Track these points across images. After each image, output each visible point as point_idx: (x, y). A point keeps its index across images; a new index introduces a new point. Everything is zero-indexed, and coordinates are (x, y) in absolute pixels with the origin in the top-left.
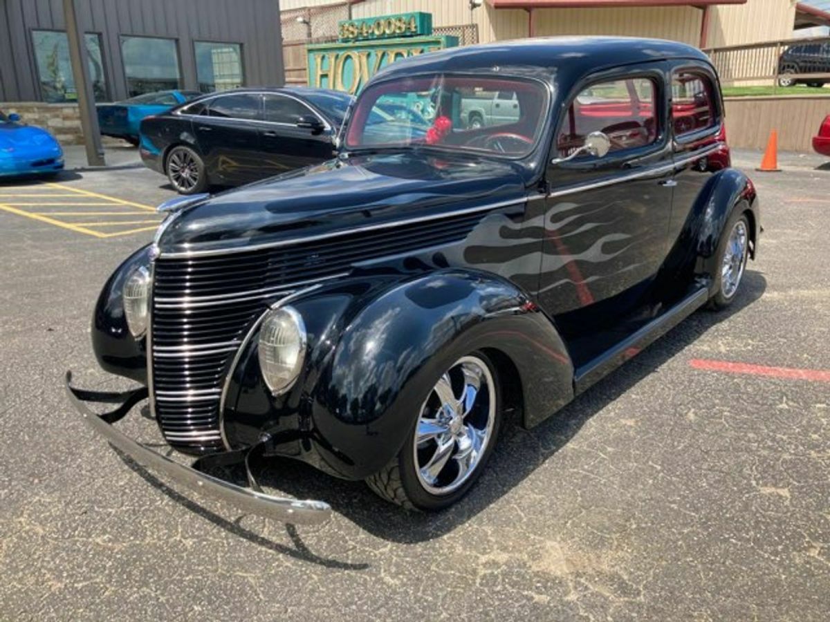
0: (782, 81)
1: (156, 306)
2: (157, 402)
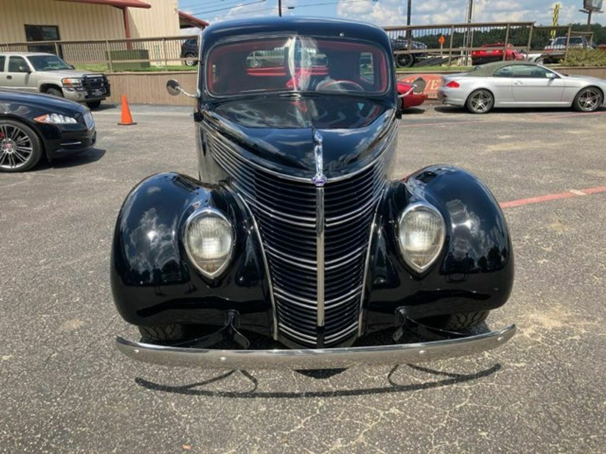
0: (187, 62)
1: (327, 225)
2: (326, 311)
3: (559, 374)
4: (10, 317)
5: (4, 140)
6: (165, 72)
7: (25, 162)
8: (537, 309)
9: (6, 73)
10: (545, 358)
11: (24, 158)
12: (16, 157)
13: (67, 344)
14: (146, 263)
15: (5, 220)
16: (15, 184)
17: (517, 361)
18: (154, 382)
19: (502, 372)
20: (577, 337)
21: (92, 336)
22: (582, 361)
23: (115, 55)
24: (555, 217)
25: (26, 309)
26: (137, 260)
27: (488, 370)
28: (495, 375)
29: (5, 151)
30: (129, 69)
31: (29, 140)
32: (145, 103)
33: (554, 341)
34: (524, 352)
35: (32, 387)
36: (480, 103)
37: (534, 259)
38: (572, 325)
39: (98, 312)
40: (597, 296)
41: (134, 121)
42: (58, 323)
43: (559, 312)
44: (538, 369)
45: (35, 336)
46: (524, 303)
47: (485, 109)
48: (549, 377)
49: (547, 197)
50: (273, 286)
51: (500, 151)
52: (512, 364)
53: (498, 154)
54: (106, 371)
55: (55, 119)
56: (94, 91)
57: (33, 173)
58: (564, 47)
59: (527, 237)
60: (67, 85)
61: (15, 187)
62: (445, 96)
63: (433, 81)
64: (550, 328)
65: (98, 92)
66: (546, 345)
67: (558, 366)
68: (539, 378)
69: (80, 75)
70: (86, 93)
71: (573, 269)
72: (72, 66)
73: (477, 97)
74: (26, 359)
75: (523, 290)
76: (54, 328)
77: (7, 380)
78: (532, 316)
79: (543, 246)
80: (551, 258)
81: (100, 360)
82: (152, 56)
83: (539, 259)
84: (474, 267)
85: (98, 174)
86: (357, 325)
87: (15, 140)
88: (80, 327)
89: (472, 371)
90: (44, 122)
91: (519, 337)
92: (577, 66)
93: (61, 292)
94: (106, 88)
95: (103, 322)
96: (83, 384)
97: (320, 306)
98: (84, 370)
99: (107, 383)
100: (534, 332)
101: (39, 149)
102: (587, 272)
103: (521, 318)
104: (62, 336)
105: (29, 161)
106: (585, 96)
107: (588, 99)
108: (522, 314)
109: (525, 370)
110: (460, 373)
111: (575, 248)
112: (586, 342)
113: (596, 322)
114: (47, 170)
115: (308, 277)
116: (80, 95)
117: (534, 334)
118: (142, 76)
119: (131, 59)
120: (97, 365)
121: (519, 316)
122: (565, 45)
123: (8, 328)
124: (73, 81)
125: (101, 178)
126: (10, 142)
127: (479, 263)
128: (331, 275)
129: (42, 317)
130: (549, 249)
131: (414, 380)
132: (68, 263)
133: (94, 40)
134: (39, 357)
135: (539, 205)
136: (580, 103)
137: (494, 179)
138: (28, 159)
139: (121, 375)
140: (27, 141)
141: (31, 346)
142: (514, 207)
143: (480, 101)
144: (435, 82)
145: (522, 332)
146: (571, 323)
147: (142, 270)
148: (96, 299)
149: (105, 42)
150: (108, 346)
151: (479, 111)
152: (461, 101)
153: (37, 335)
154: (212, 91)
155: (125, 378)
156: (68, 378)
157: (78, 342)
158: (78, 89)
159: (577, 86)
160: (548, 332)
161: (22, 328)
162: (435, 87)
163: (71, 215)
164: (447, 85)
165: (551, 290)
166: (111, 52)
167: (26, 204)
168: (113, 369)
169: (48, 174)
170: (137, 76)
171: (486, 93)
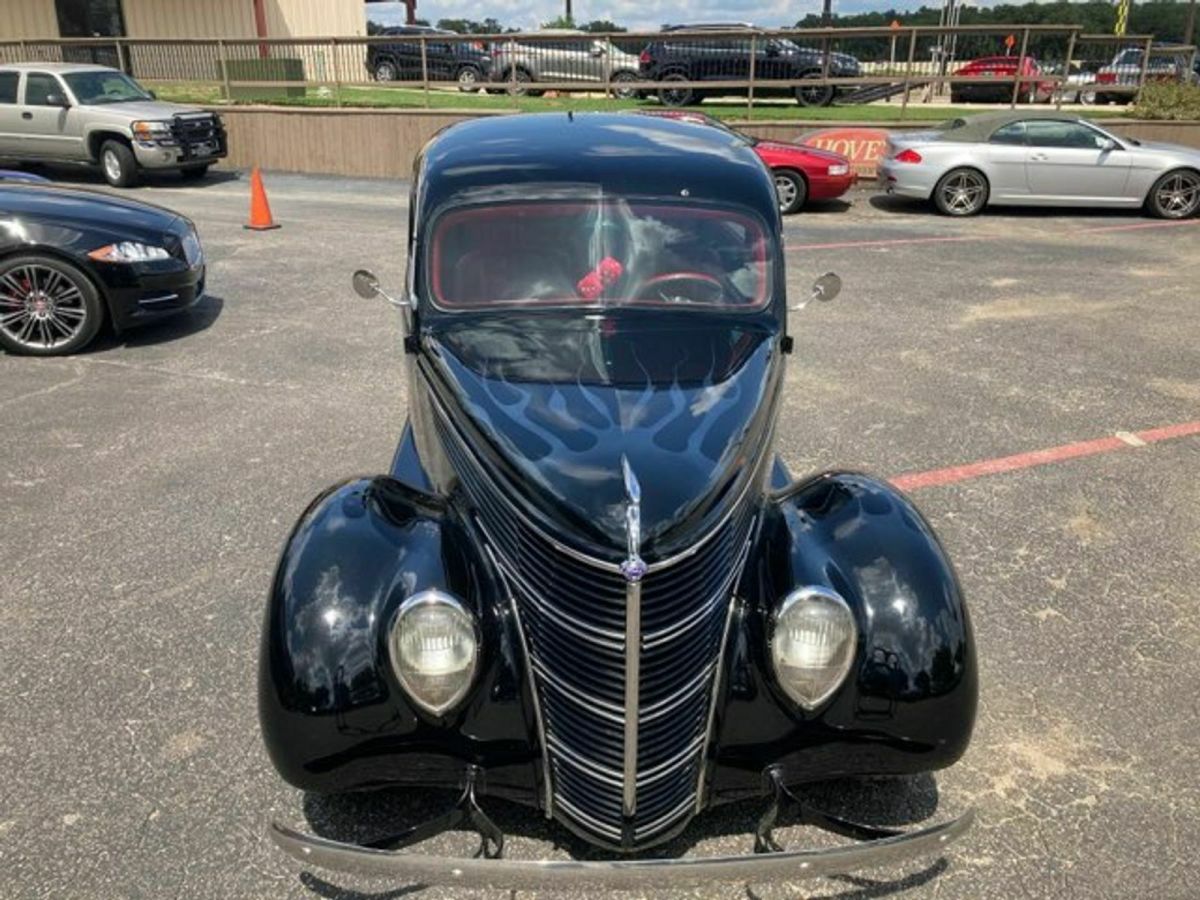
1: (645, 647)
2: (638, 789)
3: (1050, 884)
4: (71, 726)
5: (32, 294)
6: (335, 110)
7: (72, 337)
8: (1024, 729)
9: (21, 106)
10: (1028, 847)
11: (69, 329)
12: (55, 328)
13: (177, 792)
14: (321, 669)
15: (42, 481)
16: (55, 388)
17: (978, 853)
18: (333, 883)
19: (949, 877)
20: (1090, 801)
21: (219, 772)
22: (1092, 855)
23: (237, 70)
24: (1079, 501)
25: (97, 705)
26: (305, 661)
27: (925, 871)
28: (935, 883)
29: (33, 314)
30: (264, 99)
31: (79, 294)
32: (295, 169)
33: (1048, 808)
34: (992, 831)
35: (121, 888)
36: (961, 196)
37: (1030, 608)
38: (1084, 770)
39: (228, 716)
40: (1138, 702)
41: (276, 220)
42: (159, 741)
43: (1063, 738)
44: (1013, 873)
45: (118, 771)
46: (1002, 715)
47: (971, 207)
48: (1031, 892)
49: (1070, 448)
50: (546, 732)
51: (988, 321)
52: (967, 860)
53: (986, 327)
54: (248, 854)
55: (129, 252)
56: (196, 147)
57: (87, 359)
58: (1138, 70)
59: (1022, 552)
60: (142, 134)
61: (56, 395)
62: (892, 179)
63: (871, 143)
64: (1044, 777)
65: (203, 149)
66: (1033, 815)
67: (1049, 867)
68: (1012, 894)
69: (168, 115)
70: (179, 151)
71: (1100, 636)
72: (151, 93)
73: (956, 183)
74: (106, 825)
75: (1003, 684)
76: (150, 751)
77: (77, 871)
78: (1014, 747)
79: (1049, 574)
80: (1062, 607)
81: (237, 829)
82: (311, 75)
83: (1041, 608)
84: (907, 687)
85: (212, 366)
86: (694, 798)
87: (53, 294)
88: (196, 752)
89: (894, 874)
90: (109, 259)
91: (986, 796)
92: (1160, 118)
93: (159, 666)
94: (219, 139)
95: (239, 739)
96: (209, 883)
97: (628, 781)
98: (209, 852)
99: (252, 883)
100: (1014, 785)
101: (98, 311)
102: (1125, 644)
103: (993, 752)
104: (165, 772)
105: (80, 334)
106: (1171, 186)
107: (1176, 192)
108: (995, 743)
109: (990, 874)
110: (873, 878)
111: (1110, 582)
112: (1105, 812)
113: (1129, 766)
114: (112, 352)
115: (609, 732)
116: (167, 155)
117: (1015, 791)
118: (291, 117)
119: (268, 79)
120: (231, 842)
121: (990, 747)
122: (1141, 66)
123: (68, 751)
124: (154, 127)
125: (217, 375)
126: (42, 298)
127: (917, 683)
128: (649, 729)
129: (127, 724)
130: (1060, 584)
131: (791, 890)
132: (167, 593)
133: (193, 37)
134: (128, 820)
135: (1054, 468)
136: (1161, 200)
137: (972, 399)
138: (77, 331)
139: (275, 864)
140: (75, 296)
141: (113, 794)
142: (1005, 474)
143: (961, 191)
144: (874, 146)
145: (992, 786)
146: (1083, 766)
147: (314, 684)
148: (223, 683)
149: (215, 43)
150: (250, 796)
151: (959, 210)
152: (924, 191)
153: (123, 767)
154: (440, 299)
155: (282, 873)
156: (182, 869)
157: (196, 786)
158: (163, 143)
159: (1157, 165)
160: (1040, 787)
161: (93, 752)
162: (872, 155)
163: (166, 472)
164: (897, 157)
165: (1054, 684)
166: (228, 62)
167: (79, 442)
168: (260, 852)
169: (116, 362)
170: (279, 116)
171: (974, 175)
